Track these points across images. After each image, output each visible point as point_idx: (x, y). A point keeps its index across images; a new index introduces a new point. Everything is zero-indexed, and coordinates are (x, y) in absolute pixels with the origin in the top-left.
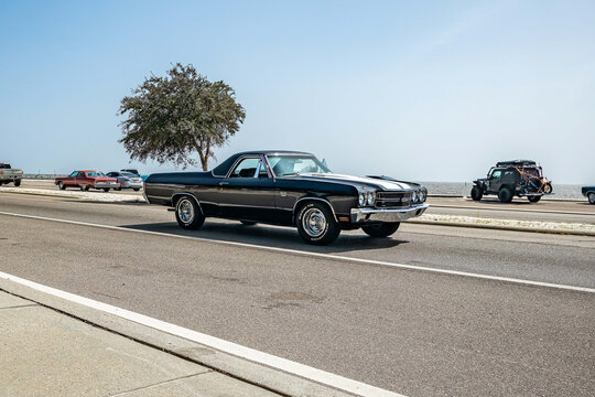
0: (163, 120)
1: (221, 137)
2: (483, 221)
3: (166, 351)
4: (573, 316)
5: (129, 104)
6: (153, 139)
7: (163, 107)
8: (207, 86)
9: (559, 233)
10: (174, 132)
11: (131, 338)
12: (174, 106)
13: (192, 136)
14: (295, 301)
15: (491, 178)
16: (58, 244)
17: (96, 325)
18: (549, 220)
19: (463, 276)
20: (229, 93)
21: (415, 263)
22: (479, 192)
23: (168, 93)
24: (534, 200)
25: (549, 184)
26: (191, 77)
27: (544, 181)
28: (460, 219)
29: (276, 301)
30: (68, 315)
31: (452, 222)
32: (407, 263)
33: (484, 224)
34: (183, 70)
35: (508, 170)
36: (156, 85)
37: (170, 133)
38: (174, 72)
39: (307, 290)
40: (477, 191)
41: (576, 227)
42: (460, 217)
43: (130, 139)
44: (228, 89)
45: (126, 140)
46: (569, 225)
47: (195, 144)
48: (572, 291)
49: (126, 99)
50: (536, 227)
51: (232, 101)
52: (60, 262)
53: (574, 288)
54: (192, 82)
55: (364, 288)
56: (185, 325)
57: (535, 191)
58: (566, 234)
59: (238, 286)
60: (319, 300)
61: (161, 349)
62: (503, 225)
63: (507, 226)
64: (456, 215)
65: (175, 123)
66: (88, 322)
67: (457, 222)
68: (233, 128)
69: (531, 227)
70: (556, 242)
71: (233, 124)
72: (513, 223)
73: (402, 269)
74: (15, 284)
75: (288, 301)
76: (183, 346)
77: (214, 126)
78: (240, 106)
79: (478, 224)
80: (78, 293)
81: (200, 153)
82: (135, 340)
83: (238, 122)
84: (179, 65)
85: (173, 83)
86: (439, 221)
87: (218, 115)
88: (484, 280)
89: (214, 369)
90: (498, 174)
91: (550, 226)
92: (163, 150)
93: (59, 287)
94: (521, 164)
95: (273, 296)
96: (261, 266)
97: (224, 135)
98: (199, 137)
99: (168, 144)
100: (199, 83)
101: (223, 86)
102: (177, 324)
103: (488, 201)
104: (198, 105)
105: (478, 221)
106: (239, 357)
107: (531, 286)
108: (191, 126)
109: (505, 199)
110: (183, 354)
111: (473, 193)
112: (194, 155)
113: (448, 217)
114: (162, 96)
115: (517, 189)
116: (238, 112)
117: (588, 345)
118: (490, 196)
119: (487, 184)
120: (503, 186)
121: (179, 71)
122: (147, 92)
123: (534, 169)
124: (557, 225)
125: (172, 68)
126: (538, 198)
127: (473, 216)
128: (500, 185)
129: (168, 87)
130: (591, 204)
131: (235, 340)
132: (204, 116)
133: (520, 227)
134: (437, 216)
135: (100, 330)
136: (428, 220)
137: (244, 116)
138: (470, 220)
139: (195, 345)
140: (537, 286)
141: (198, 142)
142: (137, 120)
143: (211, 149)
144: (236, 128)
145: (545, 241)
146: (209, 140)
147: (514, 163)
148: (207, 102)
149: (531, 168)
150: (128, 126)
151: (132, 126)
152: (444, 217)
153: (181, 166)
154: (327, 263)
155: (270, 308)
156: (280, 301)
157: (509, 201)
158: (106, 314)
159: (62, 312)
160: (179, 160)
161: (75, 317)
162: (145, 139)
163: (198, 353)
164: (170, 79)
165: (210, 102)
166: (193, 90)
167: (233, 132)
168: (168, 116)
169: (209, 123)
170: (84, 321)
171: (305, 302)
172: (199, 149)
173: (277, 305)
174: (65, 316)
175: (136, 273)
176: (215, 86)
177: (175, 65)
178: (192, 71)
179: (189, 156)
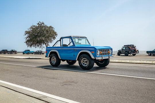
0: (36, 37)
1: (51, 41)
2: (120, 61)
3: (34, 97)
4: (143, 85)
5: (27, 33)
6: (33, 41)
7: (36, 33)
8: (47, 27)
9: (140, 63)
10: (39, 40)
11: (25, 94)
12: (39, 33)
13: (43, 41)
14: (70, 83)
15: (123, 49)
16: (7, 70)
17: (16, 91)
18: (138, 60)
21: (102, 72)
22: (119, 53)
24: (134, 55)
25: (138, 51)
26: (43, 25)
27: (137, 50)
32: (100, 73)
33: (121, 62)
34: (41, 23)
35: (127, 47)
36: (34, 27)
39: (73, 80)
41: (145, 62)
42: (114, 60)
43: (28, 42)
44: (53, 28)
45: (26, 42)
46: (143, 61)
48: (143, 79)
49: (26, 31)
50: (134, 62)
51: (54, 31)
52: (8, 75)
53: (144, 78)
55: (88, 79)
56: (40, 91)
57: (134, 53)
58: (142, 64)
59: (55, 80)
60: (76, 83)
61: (33, 97)
62: (125, 62)
63: (127, 62)
65: (39, 37)
67: (113, 61)
69: (133, 62)
70: (139, 66)
71: (54, 37)
72: (128, 61)
75: (68, 83)
76: (39, 96)
78: (56, 32)
79: (119, 62)
80: (12, 83)
81: (46, 45)
83: (56, 36)
84: (40, 22)
85: (38, 27)
87: (50, 35)
88: (120, 76)
89: (47, 102)
90: (124, 48)
91: (138, 62)
92: (36, 44)
93: (7, 81)
94: (130, 45)
95: (64, 82)
96: (61, 74)
97: (52, 40)
99: (37, 43)
100: (45, 27)
101: (51, 27)
102: (38, 90)
104: (45, 32)
105: (119, 61)
107: (133, 78)
108: (43, 38)
109: (126, 55)
110: (39, 98)
114: (35, 30)
115: (130, 52)
117: (147, 93)
118: (122, 54)
119: (122, 51)
120: (126, 52)
121: (40, 23)
122: (32, 29)
123: (134, 47)
124: (140, 61)
125: (38, 23)
126: (135, 55)
127: (118, 60)
128: (125, 51)
129: (37, 28)
130: (149, 56)
131: (53, 94)
133: (130, 62)
137: (57, 35)
138: (117, 61)
139: (42, 96)
140: (134, 78)
141: (45, 42)
142: (29, 37)
143: (49, 44)
144: (55, 38)
145: (136, 66)
146: (48, 42)
147: (128, 45)
149: (133, 46)
150: (27, 39)
153: (41, 48)
154: (79, 73)
155: (63, 85)
156: (66, 83)
157: (127, 56)
158: (19, 88)
159: (7, 88)
160: (41, 47)
161: (11, 89)
162: (31, 42)
163: (42, 98)
164: (37, 26)
165: (48, 31)
166: (43, 28)
167: (54, 39)
168: (37, 35)
169: (48, 37)
170: (13, 90)
171: (72, 84)
172: (46, 44)
173: (65, 85)
174: (8, 89)
175: (28, 77)
176: (49, 27)
177: (39, 22)
178: (43, 23)
179: (43, 46)
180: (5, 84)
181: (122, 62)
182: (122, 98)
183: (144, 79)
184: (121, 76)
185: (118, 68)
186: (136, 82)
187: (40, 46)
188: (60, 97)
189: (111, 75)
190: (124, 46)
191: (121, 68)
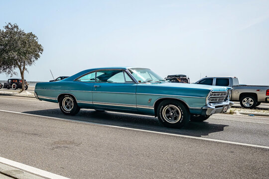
0: (1, 52)
4: (202, 153)
7: (1, 45)
8: (24, 35)
10: (6, 58)
12: (7, 44)
13: (16, 60)
14: (66, 145)
20: (35, 39)
23: (4, 38)
29: (56, 146)
32: (123, 126)
34: (12, 26)
35: (173, 79)
37: (5, 58)
38: (7, 27)
39: (72, 140)
44: (35, 37)
47: (17, 64)
51: (37, 42)
54: (16, 33)
55: (101, 139)
59: (37, 138)
60: (78, 145)
65: (7, 53)
68: (37, 56)
71: (37, 54)
73: (120, 129)
75: (63, 145)
76: (7, 169)
77: (27, 55)
81: (20, 69)
83: (40, 54)
84: (9, 24)
85: (7, 33)
87: (29, 50)
94: (179, 76)
95: (55, 143)
96: (49, 127)
97: (32, 60)
98: (20, 61)
100: (20, 33)
101: (32, 35)
102: (5, 157)
104: (19, 43)
106: (36, 175)
108: (15, 55)
110: (7, 173)
112: (17, 70)
114: (1, 39)
116: (40, 49)
117: (209, 168)
121: (10, 26)
123: (186, 79)
125: (6, 25)
129: (4, 35)
131: (35, 166)
132: (22, 50)
137: (42, 50)
139: (14, 169)
141: (19, 63)
143: (26, 66)
144: (39, 56)
146: (24, 62)
147: (176, 76)
149: (184, 78)
153: (10, 75)
154: (83, 126)
155: (53, 149)
156: (59, 145)
160: (9, 72)
163: (14, 173)
164: (5, 31)
165: (25, 43)
166: (16, 37)
167: (37, 59)
168: (4, 50)
169: (25, 54)
171: (71, 146)
172: (20, 67)
176: (28, 35)
177: (8, 23)
178: (17, 27)
179: (14, 71)
182: (165, 176)
183: (205, 140)
186: (190, 146)
187: (8, 69)
188: (48, 171)
190: (169, 76)
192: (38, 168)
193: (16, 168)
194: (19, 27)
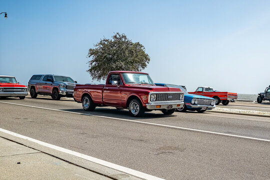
2: (262, 113)
3: (105, 176)
5: (92, 52)
6: (104, 70)
7: (109, 54)
8: (131, 45)
10: (115, 67)
11: (88, 169)
12: (115, 54)
13: (123, 69)
14: (171, 151)
15: (266, 92)
16: (53, 122)
17: (70, 163)
19: (251, 139)
20: (142, 48)
21: (229, 133)
22: (261, 99)
23: (112, 47)
26: (123, 40)
28: (251, 112)
29: (162, 151)
30: (57, 157)
31: (247, 113)
32: (225, 133)
33: (262, 115)
34: (120, 36)
36: (106, 43)
37: (112, 68)
38: (115, 37)
39: (176, 146)
40: (260, 98)
42: (251, 111)
43: (93, 70)
44: (142, 46)
45: (90, 70)
49: (91, 50)
51: (144, 52)
52: (54, 131)
54: (124, 42)
55: (204, 145)
56: (116, 163)
59: (143, 144)
60: (182, 151)
61: (103, 175)
64: (250, 110)
65: (115, 62)
66: (67, 161)
67: (250, 113)
68: (144, 66)
71: (144, 63)
73: (222, 135)
74: (30, 142)
75: (167, 151)
76: (114, 173)
77: (135, 64)
78: (147, 55)
80: (63, 147)
82: (90, 170)
83: (146, 63)
84: (118, 33)
85: (115, 43)
86: (241, 113)
87: (136, 59)
88: (261, 141)
90: (269, 91)
93: (53, 144)
95: (160, 149)
96: (155, 133)
97: (139, 69)
98: (126, 70)
100: (128, 43)
101: (139, 45)
102: (112, 162)
103: (265, 104)
104: (127, 52)
105: (260, 113)
108: (123, 64)
110: (113, 177)
111: (258, 99)
113: (246, 111)
114: (109, 49)
116: (147, 58)
118: (266, 101)
119: (265, 95)
121: (118, 36)
122: (102, 46)
125: (114, 35)
127: (257, 110)
129: (112, 44)
131: (140, 170)
132: (130, 59)
134: (240, 110)
135: (72, 165)
136: (236, 112)
137: (149, 60)
138: (256, 112)
139: (120, 173)
142: (96, 60)
144: (146, 66)
148: (131, 52)
150: (92, 64)
151: (94, 63)
152: (244, 111)
154: (187, 132)
155: (158, 154)
156: (164, 151)
158: (76, 157)
159: (53, 156)
161: (60, 159)
162: (100, 70)
163: (120, 177)
164: (113, 40)
165: (133, 52)
166: (124, 46)
167: (143, 68)
168: (111, 59)
169: (132, 63)
170: (64, 161)
171: (175, 151)
173: (162, 153)
174: (55, 158)
175: (93, 137)
176: (135, 45)
177: (116, 33)
178: (125, 37)
180: (49, 148)
181: (265, 115)
184: (263, 141)
185: (258, 125)
189: (245, 139)
191: (262, 125)
192: (143, 172)
193: (122, 172)
194: (127, 37)
